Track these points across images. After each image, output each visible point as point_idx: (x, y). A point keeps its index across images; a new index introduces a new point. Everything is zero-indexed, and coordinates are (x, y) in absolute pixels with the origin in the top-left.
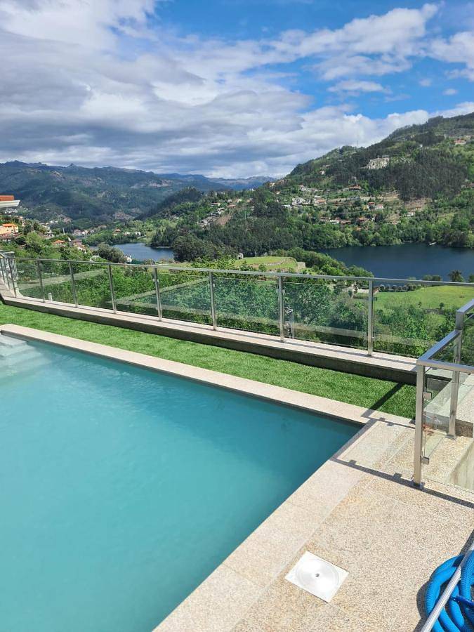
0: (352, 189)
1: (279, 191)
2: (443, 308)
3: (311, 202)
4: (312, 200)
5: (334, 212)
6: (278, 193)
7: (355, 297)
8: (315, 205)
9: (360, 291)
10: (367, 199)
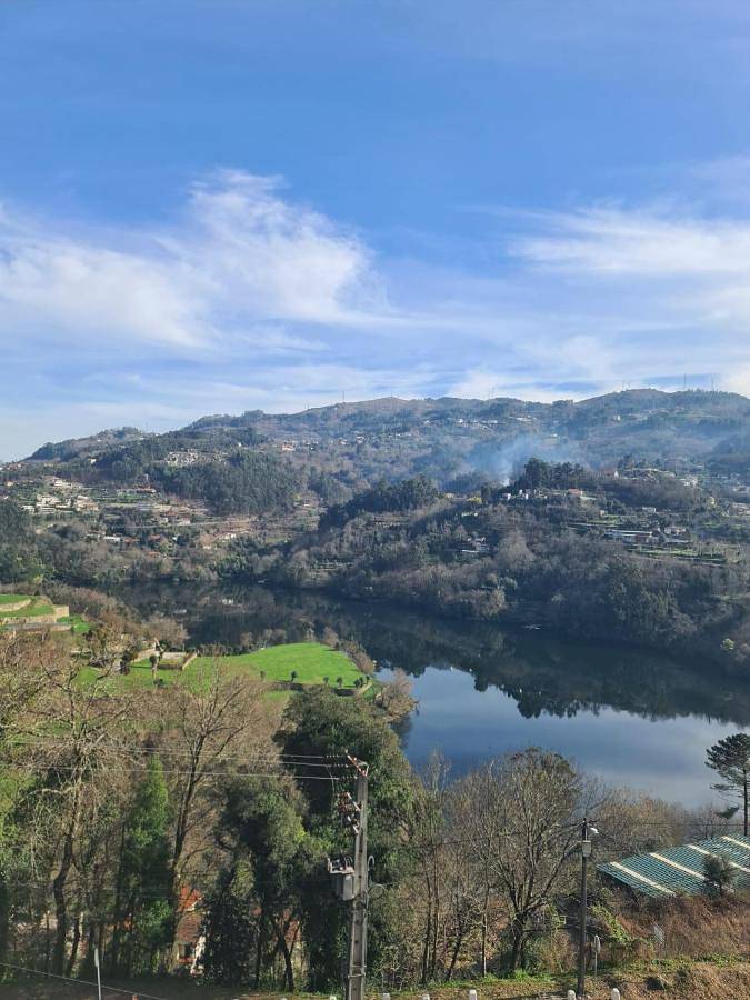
0: (141, 492)
1: (10, 480)
2: (296, 681)
3: (72, 504)
4: (73, 501)
5: (112, 524)
6: (10, 484)
7: (160, 667)
8: (78, 509)
9: (167, 656)
10: (166, 508)
